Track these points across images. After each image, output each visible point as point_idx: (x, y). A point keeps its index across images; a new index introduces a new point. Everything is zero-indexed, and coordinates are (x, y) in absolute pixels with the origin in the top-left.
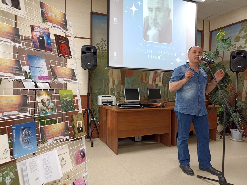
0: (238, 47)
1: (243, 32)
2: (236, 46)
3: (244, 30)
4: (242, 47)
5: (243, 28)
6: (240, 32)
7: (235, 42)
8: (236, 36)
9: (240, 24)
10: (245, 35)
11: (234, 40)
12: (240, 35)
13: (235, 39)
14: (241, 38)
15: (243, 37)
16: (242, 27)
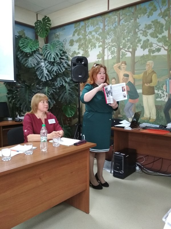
0: (73, 52)
1: (76, 35)
2: (70, 51)
3: (77, 33)
4: (76, 52)
5: (76, 30)
6: (74, 35)
7: (69, 46)
8: (70, 39)
9: (73, 25)
10: (78, 39)
11: (69, 44)
12: (73, 38)
13: (70, 42)
14: (75, 42)
15: (77, 41)
16: (76, 28)
